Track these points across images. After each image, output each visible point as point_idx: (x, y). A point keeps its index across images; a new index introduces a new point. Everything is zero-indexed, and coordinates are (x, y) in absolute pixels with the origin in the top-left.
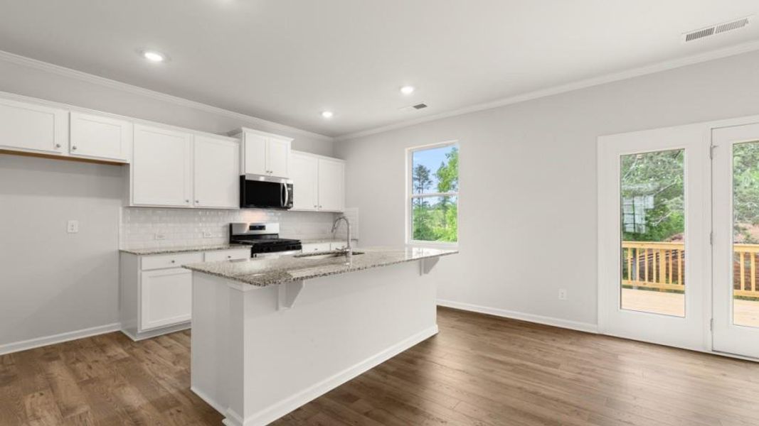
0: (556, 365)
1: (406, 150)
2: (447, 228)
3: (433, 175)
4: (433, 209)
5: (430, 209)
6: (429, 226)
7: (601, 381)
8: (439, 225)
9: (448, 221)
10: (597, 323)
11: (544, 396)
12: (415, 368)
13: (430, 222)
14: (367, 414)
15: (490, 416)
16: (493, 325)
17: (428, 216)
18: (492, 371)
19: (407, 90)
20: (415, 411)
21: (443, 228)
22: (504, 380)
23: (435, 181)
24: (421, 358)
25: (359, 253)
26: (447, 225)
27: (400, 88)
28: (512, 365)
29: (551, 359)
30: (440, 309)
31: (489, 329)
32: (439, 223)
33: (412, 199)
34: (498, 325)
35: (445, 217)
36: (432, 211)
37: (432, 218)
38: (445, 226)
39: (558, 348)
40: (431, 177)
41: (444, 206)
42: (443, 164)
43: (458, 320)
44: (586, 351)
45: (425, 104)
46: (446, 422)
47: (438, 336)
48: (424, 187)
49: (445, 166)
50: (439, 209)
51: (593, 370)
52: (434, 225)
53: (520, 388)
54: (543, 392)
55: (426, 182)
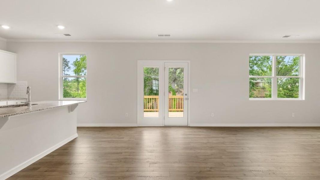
0: (123, 138)
1: (59, 54)
2: (79, 92)
3: (71, 64)
4: (71, 82)
5: (69, 82)
6: (69, 91)
7: (136, 139)
8: (75, 91)
9: (80, 89)
10: (137, 123)
11: (118, 147)
12: (68, 151)
13: (69, 89)
14: (46, 171)
15: (100, 157)
16: (102, 130)
17: (69, 86)
18: (101, 144)
19: (61, 27)
20: (69, 164)
21: (77, 92)
22: (105, 146)
23: (73, 68)
24: (70, 147)
25: (35, 104)
26: (79, 91)
27: (57, 26)
28: (108, 141)
29: (121, 137)
30: (78, 128)
31: (100, 132)
32: (75, 90)
33: (63, 78)
34: (103, 130)
35: (78, 87)
36: (71, 83)
37: (70, 87)
38: (78, 91)
39: (124, 133)
40: (70, 65)
41: (77, 81)
42: (77, 59)
43: (87, 131)
44: (133, 132)
45: (70, 34)
46: (83, 163)
47: (78, 138)
48: (65, 70)
49: (78, 60)
50: (75, 82)
51: (134, 137)
52: (72, 91)
53: (110, 147)
54: (119, 146)
55: (67, 68)
